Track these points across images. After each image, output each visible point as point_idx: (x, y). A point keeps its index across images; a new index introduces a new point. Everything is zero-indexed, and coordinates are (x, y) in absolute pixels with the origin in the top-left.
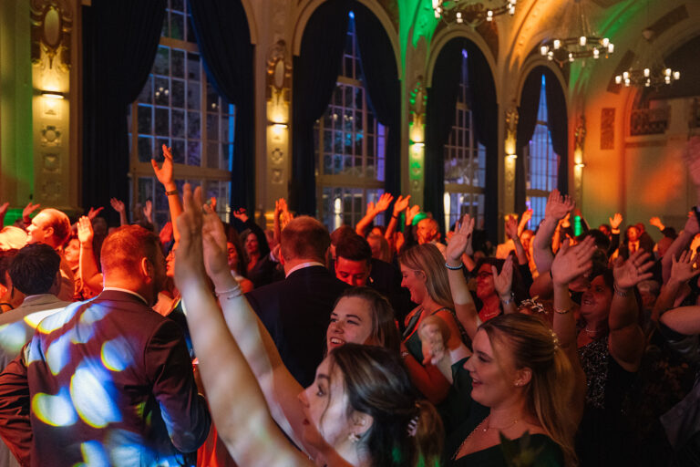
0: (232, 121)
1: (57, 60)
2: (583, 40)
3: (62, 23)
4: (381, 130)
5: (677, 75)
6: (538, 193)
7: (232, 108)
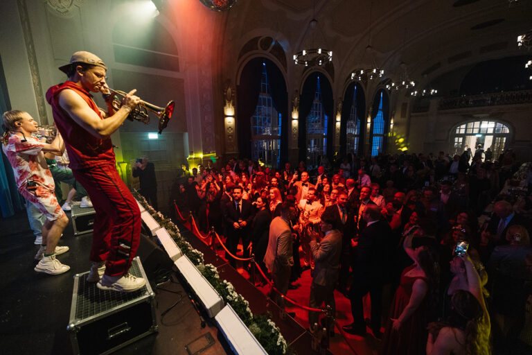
0: (280, 119)
1: (231, 105)
2: (404, 83)
3: (232, 93)
4: (326, 117)
5: (436, 92)
6: (377, 135)
7: (280, 115)
